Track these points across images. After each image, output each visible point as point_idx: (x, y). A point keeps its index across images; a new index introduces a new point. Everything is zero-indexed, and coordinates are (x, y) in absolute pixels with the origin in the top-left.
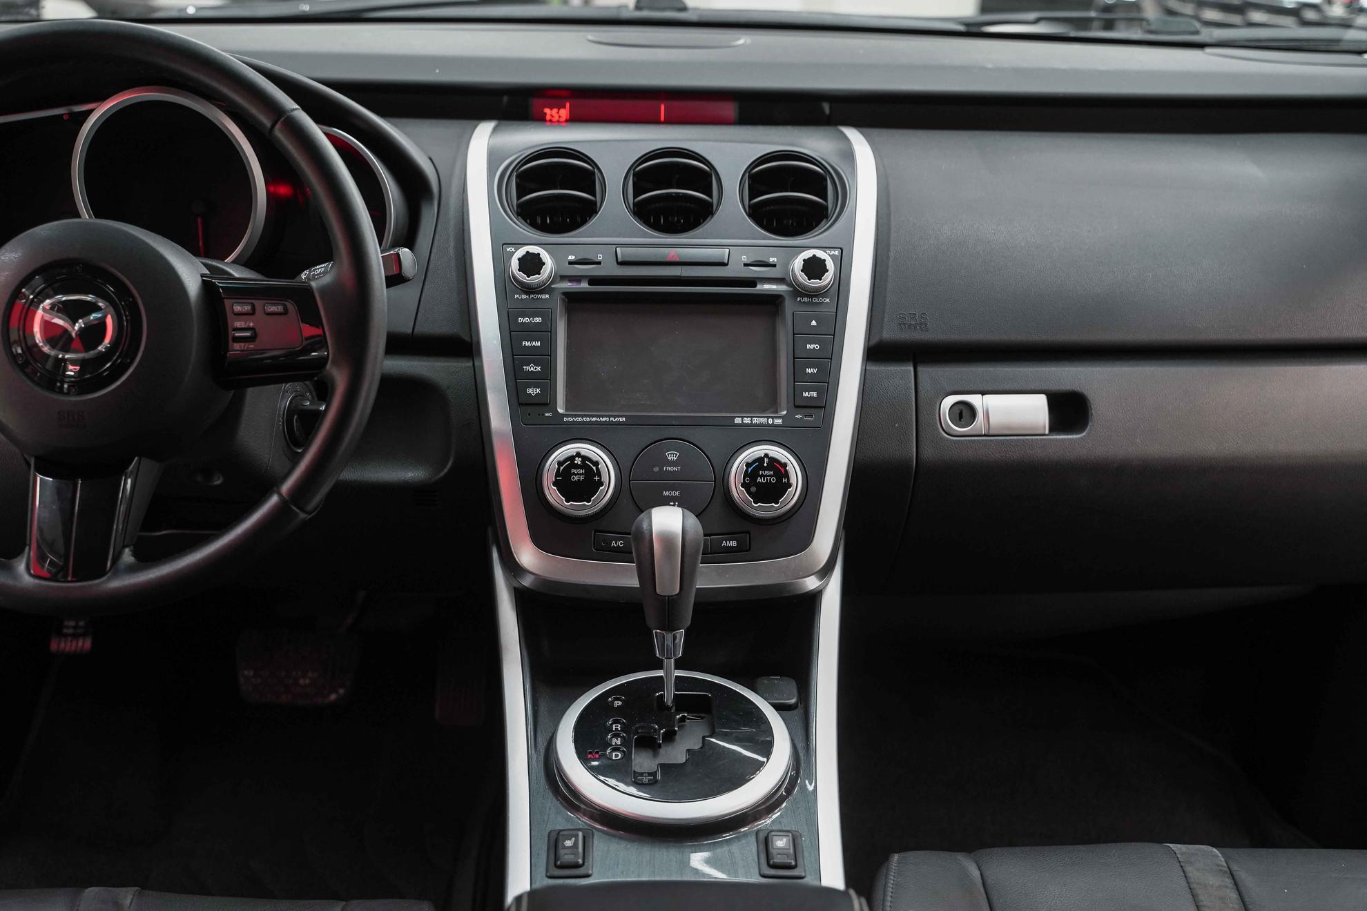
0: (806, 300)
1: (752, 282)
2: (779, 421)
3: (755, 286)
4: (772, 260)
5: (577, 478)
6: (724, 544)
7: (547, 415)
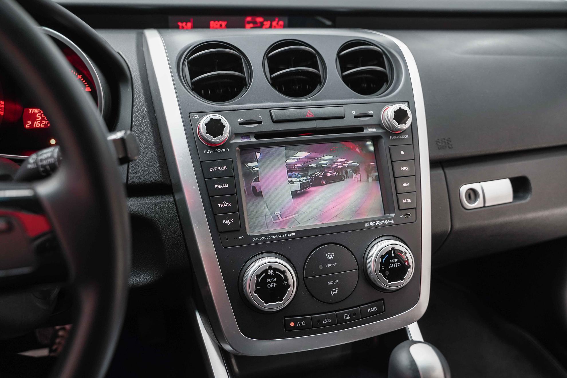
0: (395, 137)
1: (360, 129)
2: (391, 221)
3: (363, 131)
4: (370, 112)
5: (271, 285)
6: (369, 310)
7: (240, 238)
